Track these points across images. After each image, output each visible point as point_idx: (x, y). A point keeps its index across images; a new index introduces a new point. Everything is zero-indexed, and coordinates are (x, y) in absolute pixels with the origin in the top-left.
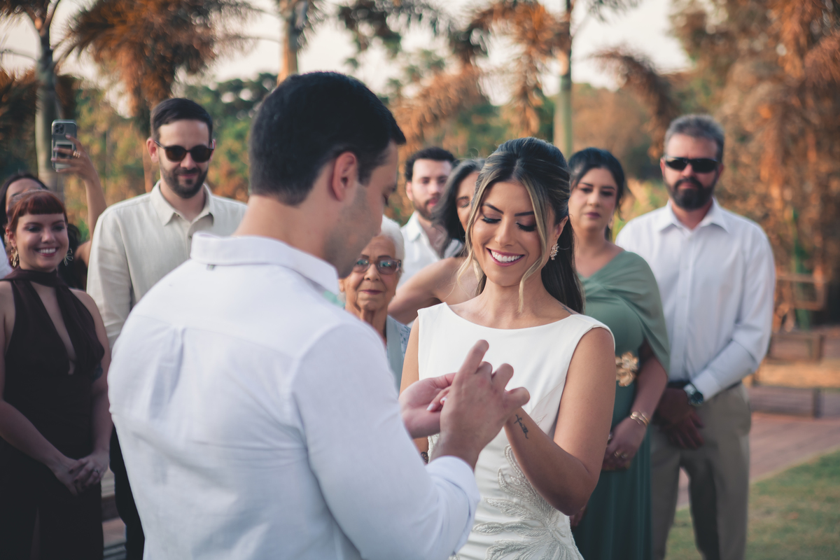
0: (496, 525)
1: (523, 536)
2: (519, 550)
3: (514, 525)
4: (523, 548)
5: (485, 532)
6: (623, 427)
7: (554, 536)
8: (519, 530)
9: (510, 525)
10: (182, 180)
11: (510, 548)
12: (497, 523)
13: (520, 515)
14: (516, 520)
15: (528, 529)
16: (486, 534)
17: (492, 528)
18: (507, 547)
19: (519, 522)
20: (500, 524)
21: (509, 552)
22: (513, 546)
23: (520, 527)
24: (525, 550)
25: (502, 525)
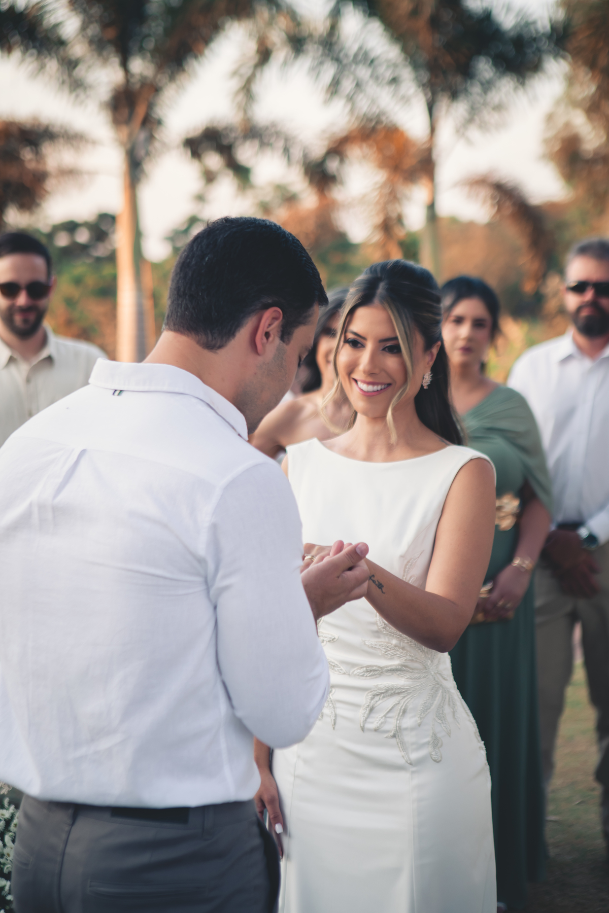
0: (374, 668)
1: (403, 679)
2: (399, 693)
3: (394, 667)
4: (404, 692)
5: (363, 676)
6: (505, 576)
7: (436, 679)
8: (399, 672)
9: (389, 668)
10: (18, 319)
11: (390, 692)
12: (376, 666)
13: (400, 657)
14: (396, 662)
15: (408, 671)
16: (364, 678)
17: (371, 671)
18: (387, 691)
19: (399, 665)
20: (379, 667)
21: (389, 696)
22: (392, 689)
23: (400, 670)
24: (405, 694)
25: (381, 668)
